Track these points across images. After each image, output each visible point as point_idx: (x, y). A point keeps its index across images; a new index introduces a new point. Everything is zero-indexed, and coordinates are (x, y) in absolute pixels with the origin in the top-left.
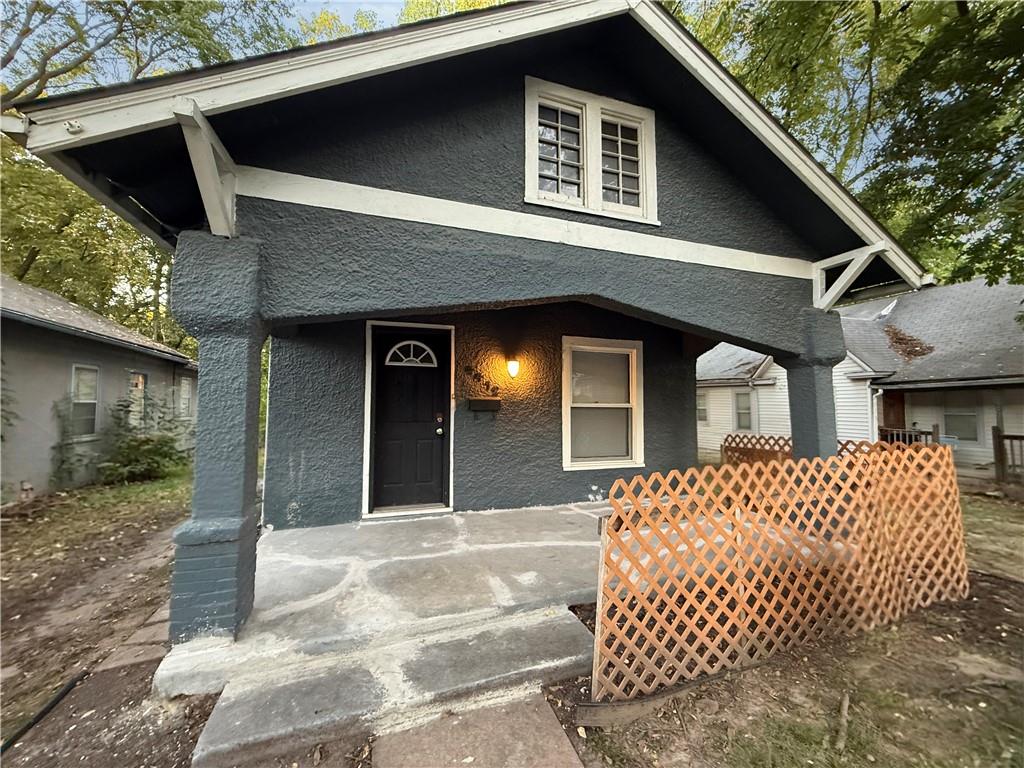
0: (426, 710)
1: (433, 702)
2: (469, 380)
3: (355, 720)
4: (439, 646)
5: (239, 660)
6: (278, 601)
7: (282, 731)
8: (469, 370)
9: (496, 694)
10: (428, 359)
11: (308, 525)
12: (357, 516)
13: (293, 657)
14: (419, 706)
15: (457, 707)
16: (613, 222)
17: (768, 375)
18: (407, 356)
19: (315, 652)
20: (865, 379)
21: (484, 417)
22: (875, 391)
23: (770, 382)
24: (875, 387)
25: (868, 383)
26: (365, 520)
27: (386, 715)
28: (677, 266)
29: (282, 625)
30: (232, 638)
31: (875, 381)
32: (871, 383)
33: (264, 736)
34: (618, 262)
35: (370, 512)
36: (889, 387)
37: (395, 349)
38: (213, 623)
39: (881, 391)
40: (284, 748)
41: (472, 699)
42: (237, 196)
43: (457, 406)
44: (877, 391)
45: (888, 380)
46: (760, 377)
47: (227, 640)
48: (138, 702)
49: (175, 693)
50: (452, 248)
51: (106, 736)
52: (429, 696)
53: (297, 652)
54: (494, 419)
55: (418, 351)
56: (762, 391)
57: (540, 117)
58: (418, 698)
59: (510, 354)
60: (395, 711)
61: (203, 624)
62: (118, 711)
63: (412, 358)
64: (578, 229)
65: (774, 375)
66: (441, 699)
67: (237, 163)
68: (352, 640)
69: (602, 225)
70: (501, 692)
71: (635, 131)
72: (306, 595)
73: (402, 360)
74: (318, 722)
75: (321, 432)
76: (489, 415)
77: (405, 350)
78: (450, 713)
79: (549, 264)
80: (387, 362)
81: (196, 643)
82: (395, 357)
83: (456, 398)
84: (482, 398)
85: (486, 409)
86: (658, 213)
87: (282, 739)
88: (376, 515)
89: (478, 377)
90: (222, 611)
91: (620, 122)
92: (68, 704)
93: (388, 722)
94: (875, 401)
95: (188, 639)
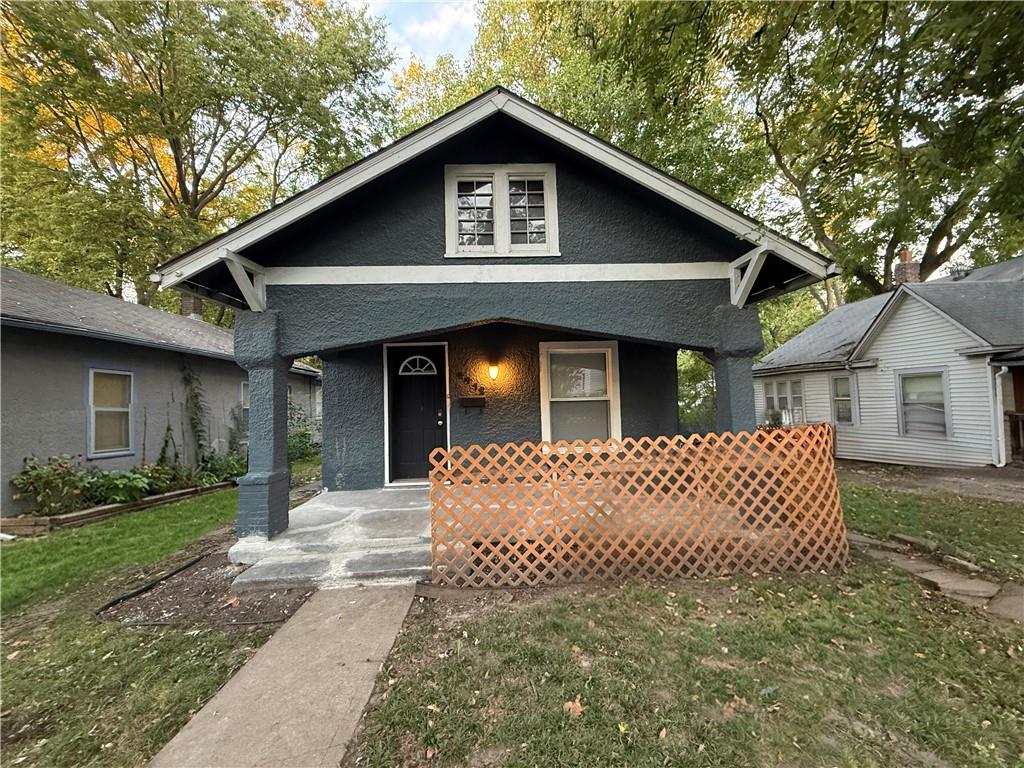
0: (348, 581)
1: (352, 577)
2: (461, 383)
3: (308, 579)
4: (376, 555)
5: (267, 549)
6: (303, 526)
7: (272, 578)
8: (460, 375)
9: (391, 580)
10: (430, 368)
11: (350, 489)
12: (381, 484)
13: (295, 551)
14: (344, 578)
15: (366, 583)
16: (518, 260)
17: (868, 356)
18: (415, 367)
19: (307, 550)
20: (983, 356)
21: (474, 412)
22: (996, 370)
23: (869, 364)
24: (997, 364)
25: (988, 360)
26: (387, 487)
27: (325, 580)
28: (579, 285)
29: (298, 536)
30: (267, 538)
31: (997, 358)
32: (992, 360)
33: (263, 579)
34: (523, 290)
35: (390, 482)
36: (1015, 364)
37: (405, 363)
38: (257, 528)
39: (1004, 369)
40: (273, 587)
41: (375, 580)
42: (267, 286)
43: (452, 404)
44: (1000, 368)
45: (1014, 355)
46: (859, 359)
47: (265, 539)
48: (225, 566)
49: (238, 562)
50: (394, 298)
51: (208, 577)
52: (350, 574)
53: (297, 548)
54: (481, 412)
55: (423, 363)
56: (863, 376)
57: (459, 191)
58: (343, 574)
59: (494, 360)
60: (330, 578)
61: (252, 529)
62: (216, 569)
63: (418, 369)
64: (489, 270)
65: (874, 356)
66: (357, 577)
67: (265, 266)
68: (327, 546)
69: (509, 264)
70: (394, 579)
71: (541, 182)
72: (319, 524)
73: (410, 371)
74: (290, 577)
75: (355, 424)
76: (477, 410)
77: (413, 363)
78: (361, 585)
79: (465, 299)
80: (400, 373)
81: (249, 538)
82: (406, 369)
83: (450, 398)
84: (471, 397)
85: (476, 404)
86: (560, 245)
87: (273, 582)
88: (394, 484)
89: (468, 380)
90: (262, 522)
91: (526, 179)
92: (198, 565)
93: (326, 584)
94: (999, 381)
95: (246, 536)
